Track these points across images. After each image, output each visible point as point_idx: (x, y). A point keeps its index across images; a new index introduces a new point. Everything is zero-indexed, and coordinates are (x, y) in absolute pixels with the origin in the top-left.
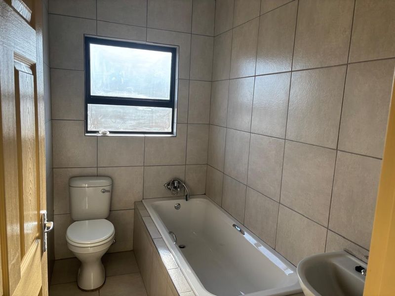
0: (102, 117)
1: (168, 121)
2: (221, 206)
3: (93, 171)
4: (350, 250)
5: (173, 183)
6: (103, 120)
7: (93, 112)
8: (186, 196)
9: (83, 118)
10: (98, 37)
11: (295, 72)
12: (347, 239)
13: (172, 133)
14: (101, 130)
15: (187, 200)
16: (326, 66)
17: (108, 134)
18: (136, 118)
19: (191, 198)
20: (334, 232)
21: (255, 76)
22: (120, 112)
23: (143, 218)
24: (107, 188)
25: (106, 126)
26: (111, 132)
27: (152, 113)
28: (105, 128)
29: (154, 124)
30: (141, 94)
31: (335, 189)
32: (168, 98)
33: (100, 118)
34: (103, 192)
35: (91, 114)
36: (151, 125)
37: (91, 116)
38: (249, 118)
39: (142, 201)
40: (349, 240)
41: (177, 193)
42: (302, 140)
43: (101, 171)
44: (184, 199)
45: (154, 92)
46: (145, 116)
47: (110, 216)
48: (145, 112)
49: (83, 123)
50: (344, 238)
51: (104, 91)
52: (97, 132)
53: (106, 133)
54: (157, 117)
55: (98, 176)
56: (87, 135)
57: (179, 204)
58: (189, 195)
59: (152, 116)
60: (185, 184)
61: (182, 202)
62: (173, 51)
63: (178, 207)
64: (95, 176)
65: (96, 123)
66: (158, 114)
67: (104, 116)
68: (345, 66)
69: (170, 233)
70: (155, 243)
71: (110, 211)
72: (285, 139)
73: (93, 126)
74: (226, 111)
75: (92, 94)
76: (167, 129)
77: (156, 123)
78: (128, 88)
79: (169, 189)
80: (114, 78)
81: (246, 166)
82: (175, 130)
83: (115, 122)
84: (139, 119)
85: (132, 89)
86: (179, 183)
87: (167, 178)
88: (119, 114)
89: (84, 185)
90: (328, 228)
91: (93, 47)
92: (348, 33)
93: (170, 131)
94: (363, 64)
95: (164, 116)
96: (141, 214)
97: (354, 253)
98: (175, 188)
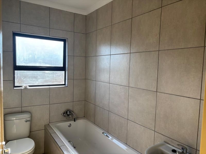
0: (24, 77)
1: (63, 78)
2: (94, 123)
3: (19, 109)
4: (167, 141)
5: (67, 112)
6: (24, 80)
7: (18, 75)
8: (74, 119)
9: (12, 79)
10: (21, 33)
11: (132, 54)
12: (165, 136)
13: (65, 84)
14: (24, 85)
15: (75, 121)
16: (148, 51)
17: (28, 87)
18: (44, 77)
19: (77, 120)
20: (158, 133)
21: (110, 55)
22: (35, 74)
23: (51, 134)
24: (28, 119)
25: (26, 83)
26: (30, 86)
27: (53, 74)
28: (26, 84)
29: (54, 80)
30: (47, 64)
31: (157, 111)
32: (62, 66)
33: (22, 78)
34: (26, 122)
35: (17, 76)
36: (53, 81)
37: (17, 77)
38: (108, 76)
39: (49, 124)
40: (166, 136)
41: (69, 118)
42: (138, 87)
43: (24, 109)
44: (73, 121)
45: (54, 63)
46: (49, 76)
47: (31, 135)
48: (49, 74)
49: (12, 82)
50: (163, 135)
51: (25, 63)
52: (21, 86)
53: (27, 87)
54: (56, 76)
55: (22, 112)
56: (15, 88)
57: (70, 124)
58: (76, 118)
59: (53, 76)
60: (73, 112)
61: (72, 122)
62: (64, 41)
63: (70, 126)
64: (20, 112)
65: (20, 81)
66: (57, 75)
67: (25, 77)
68: (158, 52)
69: (69, 142)
70: (62, 149)
71: (30, 132)
72: (129, 87)
73: (18, 83)
74: (95, 72)
75: (17, 65)
76: (62, 82)
77: (55, 79)
78: (39, 61)
79: (64, 116)
80: (31, 56)
81: (108, 101)
82: (67, 83)
83: (32, 80)
84: (46, 78)
85: (42, 61)
86: (70, 112)
87: (63, 110)
88: (34, 75)
89: (13, 119)
90: (155, 131)
91: (18, 39)
92: (158, 36)
93: (64, 83)
94: (166, 51)
95: (60, 75)
96: (50, 132)
97: (169, 143)
98: (68, 115)
